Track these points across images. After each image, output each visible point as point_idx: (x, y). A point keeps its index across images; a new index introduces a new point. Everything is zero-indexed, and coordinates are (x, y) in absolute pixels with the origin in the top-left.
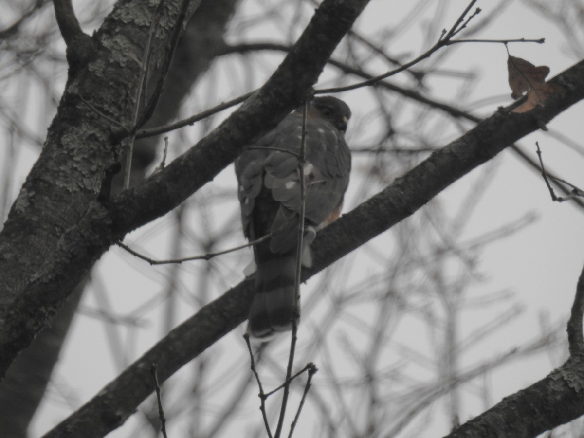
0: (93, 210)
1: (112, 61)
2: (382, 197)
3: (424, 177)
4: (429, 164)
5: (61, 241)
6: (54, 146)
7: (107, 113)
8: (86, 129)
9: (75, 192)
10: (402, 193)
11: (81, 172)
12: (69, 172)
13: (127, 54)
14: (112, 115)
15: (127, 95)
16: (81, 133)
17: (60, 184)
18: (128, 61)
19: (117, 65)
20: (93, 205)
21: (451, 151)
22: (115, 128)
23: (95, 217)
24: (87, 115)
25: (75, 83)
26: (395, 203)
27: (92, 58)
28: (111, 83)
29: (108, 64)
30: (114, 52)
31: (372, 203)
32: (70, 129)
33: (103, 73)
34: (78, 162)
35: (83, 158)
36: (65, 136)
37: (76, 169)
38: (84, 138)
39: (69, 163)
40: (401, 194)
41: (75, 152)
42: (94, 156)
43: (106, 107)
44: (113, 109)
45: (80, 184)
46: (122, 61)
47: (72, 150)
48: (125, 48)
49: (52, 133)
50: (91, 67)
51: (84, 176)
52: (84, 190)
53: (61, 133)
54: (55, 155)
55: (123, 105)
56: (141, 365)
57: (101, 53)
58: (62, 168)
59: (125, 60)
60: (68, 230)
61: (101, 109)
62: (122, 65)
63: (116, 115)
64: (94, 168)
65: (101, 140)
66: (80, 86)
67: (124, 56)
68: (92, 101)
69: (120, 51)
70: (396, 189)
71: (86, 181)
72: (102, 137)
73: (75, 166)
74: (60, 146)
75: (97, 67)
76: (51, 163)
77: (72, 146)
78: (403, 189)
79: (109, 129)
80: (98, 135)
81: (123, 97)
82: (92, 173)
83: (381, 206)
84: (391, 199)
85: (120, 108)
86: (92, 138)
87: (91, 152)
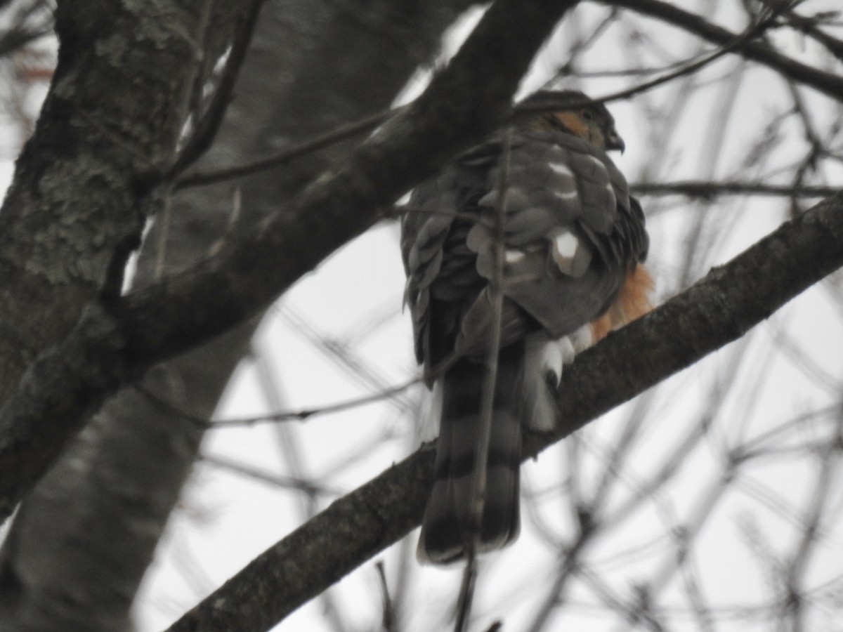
0: (91, 321)
1: (140, 37)
2: (684, 303)
3: (766, 267)
4: (776, 242)
5: (28, 376)
6: (26, 195)
7: (126, 136)
8: (86, 166)
9: (61, 284)
10: (723, 296)
11: (73, 246)
12: (50, 246)
13: (169, 26)
14: (136, 140)
15: (167, 104)
16: (77, 171)
17: (33, 267)
18: (171, 39)
19: (149, 45)
20: (90, 310)
21: (818, 220)
22: (141, 166)
23: (92, 333)
24: (91, 138)
25: (69, 78)
26: (708, 315)
27: (104, 29)
28: (138, 80)
29: (133, 44)
30: (145, 21)
31: (666, 313)
32: (57, 163)
33: (124, 59)
34: (68, 227)
35: (78, 221)
36: (46, 177)
37: (63, 241)
38: (82, 182)
39: (53, 229)
40: (722, 300)
41: (64, 208)
42: (99, 216)
43: (126, 124)
44: (138, 129)
45: (72, 270)
46: (160, 37)
47: (60, 203)
48: (167, 15)
49: (23, 170)
50: (101, 48)
51: (79, 254)
52: (78, 280)
53: (40, 172)
54: (26, 212)
55: (158, 122)
56: (219, 603)
57: (120, 21)
58: (39, 237)
59: (165, 36)
60: (41, 356)
61: (115, 128)
62: (161, 46)
63: (145, 140)
64: (99, 239)
65: (114, 186)
66: (79, 82)
67: (164, 29)
68: (98, 112)
69: (157, 18)
70: (711, 289)
71: (83, 264)
72: (117, 181)
73: (63, 234)
74: (37, 195)
75: (111, 48)
76: (18, 228)
77: (58, 196)
78: (725, 289)
79: (130, 166)
80: (109, 177)
81: (157, 108)
82: (95, 249)
83: (682, 319)
84: (701, 306)
85: (151, 128)
86: (98, 182)
87: (95, 209)
